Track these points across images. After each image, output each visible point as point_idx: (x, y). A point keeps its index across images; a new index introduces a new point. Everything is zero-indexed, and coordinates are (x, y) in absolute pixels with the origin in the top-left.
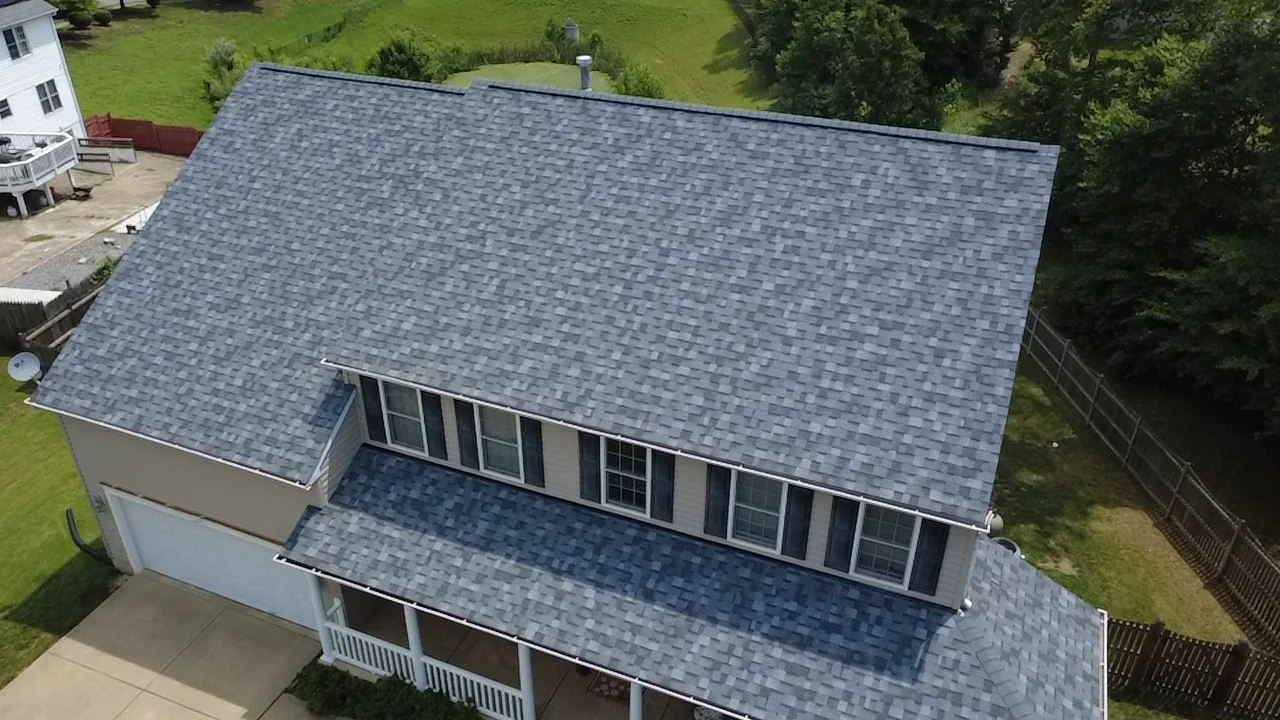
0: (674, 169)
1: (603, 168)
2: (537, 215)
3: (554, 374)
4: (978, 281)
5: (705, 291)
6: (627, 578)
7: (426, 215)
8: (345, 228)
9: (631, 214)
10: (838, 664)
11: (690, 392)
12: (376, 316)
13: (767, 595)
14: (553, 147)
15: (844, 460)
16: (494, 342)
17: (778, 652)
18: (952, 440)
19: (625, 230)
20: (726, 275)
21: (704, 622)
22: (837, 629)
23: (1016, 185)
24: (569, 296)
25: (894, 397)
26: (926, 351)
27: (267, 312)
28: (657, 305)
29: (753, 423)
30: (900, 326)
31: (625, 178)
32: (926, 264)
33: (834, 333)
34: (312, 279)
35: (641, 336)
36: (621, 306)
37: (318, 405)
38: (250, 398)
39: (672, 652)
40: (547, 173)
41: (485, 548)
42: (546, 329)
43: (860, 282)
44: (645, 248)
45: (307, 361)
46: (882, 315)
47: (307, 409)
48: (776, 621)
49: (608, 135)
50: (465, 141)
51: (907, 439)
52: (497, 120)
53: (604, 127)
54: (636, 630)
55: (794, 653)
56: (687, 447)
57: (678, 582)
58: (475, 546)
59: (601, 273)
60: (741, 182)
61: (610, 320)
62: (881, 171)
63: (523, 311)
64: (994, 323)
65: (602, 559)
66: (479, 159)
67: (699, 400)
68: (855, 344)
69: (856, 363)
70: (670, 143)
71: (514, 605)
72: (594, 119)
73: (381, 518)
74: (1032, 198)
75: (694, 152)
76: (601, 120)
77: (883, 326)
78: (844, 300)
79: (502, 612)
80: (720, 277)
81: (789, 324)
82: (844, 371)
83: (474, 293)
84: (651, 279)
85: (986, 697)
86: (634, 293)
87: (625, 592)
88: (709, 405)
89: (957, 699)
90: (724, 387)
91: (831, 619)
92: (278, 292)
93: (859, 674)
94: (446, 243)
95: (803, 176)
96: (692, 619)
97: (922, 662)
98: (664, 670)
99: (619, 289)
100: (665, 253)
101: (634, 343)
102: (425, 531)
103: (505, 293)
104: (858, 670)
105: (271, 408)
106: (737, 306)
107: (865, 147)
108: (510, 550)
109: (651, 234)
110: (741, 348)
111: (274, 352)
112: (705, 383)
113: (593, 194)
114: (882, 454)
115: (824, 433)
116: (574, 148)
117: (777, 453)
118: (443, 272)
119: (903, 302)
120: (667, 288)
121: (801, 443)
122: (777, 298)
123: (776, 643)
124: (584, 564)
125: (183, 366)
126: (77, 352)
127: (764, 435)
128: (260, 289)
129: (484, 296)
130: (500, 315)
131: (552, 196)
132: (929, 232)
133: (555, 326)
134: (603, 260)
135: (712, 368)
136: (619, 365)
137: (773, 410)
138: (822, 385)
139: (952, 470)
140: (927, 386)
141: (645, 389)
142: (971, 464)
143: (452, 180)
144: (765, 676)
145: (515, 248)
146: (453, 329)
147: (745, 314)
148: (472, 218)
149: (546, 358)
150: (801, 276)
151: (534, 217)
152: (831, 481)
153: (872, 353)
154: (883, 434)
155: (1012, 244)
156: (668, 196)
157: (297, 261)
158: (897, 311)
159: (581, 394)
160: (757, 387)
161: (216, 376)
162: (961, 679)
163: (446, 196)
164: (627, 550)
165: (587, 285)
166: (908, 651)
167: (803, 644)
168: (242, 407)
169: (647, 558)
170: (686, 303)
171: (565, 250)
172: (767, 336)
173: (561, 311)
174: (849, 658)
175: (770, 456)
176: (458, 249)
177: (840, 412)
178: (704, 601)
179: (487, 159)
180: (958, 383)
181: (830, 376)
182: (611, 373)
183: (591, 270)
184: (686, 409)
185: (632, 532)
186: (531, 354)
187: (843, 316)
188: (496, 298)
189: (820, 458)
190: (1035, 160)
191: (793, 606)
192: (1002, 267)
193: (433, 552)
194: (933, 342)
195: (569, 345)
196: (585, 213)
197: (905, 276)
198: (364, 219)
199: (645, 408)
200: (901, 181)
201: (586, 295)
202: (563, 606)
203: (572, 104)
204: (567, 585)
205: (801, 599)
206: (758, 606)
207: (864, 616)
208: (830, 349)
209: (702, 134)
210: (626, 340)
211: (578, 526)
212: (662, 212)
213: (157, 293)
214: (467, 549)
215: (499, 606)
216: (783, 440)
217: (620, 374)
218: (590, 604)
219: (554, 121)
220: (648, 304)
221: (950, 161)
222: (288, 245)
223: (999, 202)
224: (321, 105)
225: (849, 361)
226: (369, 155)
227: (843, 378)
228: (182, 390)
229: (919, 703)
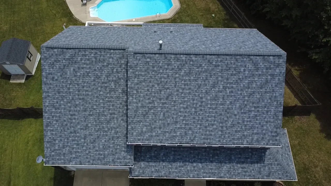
0: (196, 73)
1: (177, 76)
2: (165, 93)
3: (186, 134)
4: (273, 93)
5: (214, 107)
6: (206, 160)
7: (135, 98)
8: (107, 99)
9: (190, 89)
10: (250, 164)
11: (218, 132)
12: (135, 129)
13: (234, 155)
14: (161, 71)
15: (253, 139)
16: (168, 129)
17: (239, 165)
18: (273, 130)
19: (189, 93)
20: (218, 101)
21: (224, 164)
22: (249, 158)
23: (278, 65)
24: (182, 114)
25: (260, 123)
26: (265, 112)
27: (98, 127)
28: (204, 112)
29: (233, 135)
30: (258, 107)
31: (184, 78)
32: (261, 90)
33: (245, 111)
34: (105, 116)
35: (203, 121)
36: (195, 114)
37: (126, 148)
38: (107, 150)
39: (220, 171)
40: (163, 80)
41: (174, 162)
42: (180, 123)
43: (248, 98)
44: (196, 98)
45: (116, 138)
46: (254, 105)
47: (123, 149)
48: (237, 160)
49: (175, 65)
50: (135, 73)
51: (264, 132)
52: (141, 64)
53: (173, 63)
54: (211, 169)
55: (242, 165)
56: (220, 143)
57: (216, 157)
58: (172, 162)
59: (188, 106)
60: (214, 74)
61: (194, 118)
62: (247, 66)
63: (172, 120)
64: (277, 102)
65: (200, 157)
66: (142, 78)
67: (220, 133)
68: (250, 113)
69: (251, 117)
70: (193, 65)
71: (186, 172)
72: (169, 60)
73: (148, 162)
74: (282, 69)
75: (200, 67)
76: (172, 60)
77: (255, 107)
78: (245, 103)
79: (184, 174)
80: (216, 102)
81: (235, 111)
82: (249, 120)
83: (158, 118)
84: (200, 106)
85: (276, 163)
86: (197, 110)
87: (207, 163)
88: (222, 133)
89: (271, 164)
90: (225, 129)
91: (247, 156)
92: (98, 121)
93: (254, 165)
94: (144, 105)
95: (229, 70)
96: (221, 164)
97: (264, 160)
98: (219, 175)
99: (193, 110)
100: (202, 98)
101: (201, 122)
102: (159, 162)
103: (166, 116)
104: (254, 164)
105: (114, 151)
106: (222, 109)
107: (242, 59)
108: (180, 161)
109: (196, 94)
110: (226, 119)
111: (107, 137)
112: (220, 129)
113: (178, 84)
114: (260, 136)
115: (248, 134)
116: (167, 70)
117: (239, 141)
118: (147, 114)
119: (258, 101)
120: (205, 107)
121: (243, 137)
122: (231, 105)
123: (238, 164)
124: (196, 159)
125: (83, 146)
126: (49, 149)
127: (235, 137)
128: (92, 121)
129: (161, 118)
130: (167, 122)
131: (167, 87)
132: (261, 82)
133: (182, 122)
134: (187, 103)
135: (221, 125)
136: (200, 129)
137: (236, 131)
138: (245, 124)
139: (273, 136)
140: (266, 120)
141: (208, 133)
142: (276, 134)
143: (137, 86)
144: (238, 171)
145: (163, 104)
146: (156, 128)
147: (224, 111)
148: (148, 97)
149: (182, 130)
150: (235, 98)
151: (164, 94)
152: (251, 144)
153: (254, 114)
154: (259, 132)
155: (279, 82)
156: (198, 82)
157: (98, 111)
158: (257, 103)
159: (194, 137)
160: (232, 127)
161: (94, 147)
162: (272, 161)
163: (137, 92)
164: (204, 154)
165: (185, 110)
166: (261, 158)
167: (243, 163)
168: (106, 153)
169: (208, 154)
170: (211, 110)
171: (176, 102)
172: (231, 115)
173: (182, 118)
174: (252, 163)
175: (238, 141)
176: (148, 107)
177: (250, 129)
178: (222, 160)
179: (144, 78)
180: (272, 118)
181: (246, 121)
182: (199, 131)
183: (185, 106)
184: (218, 135)
185: (203, 150)
186: (178, 130)
187: (246, 107)
188: (164, 118)
189: (248, 140)
190: (281, 58)
191: (239, 156)
192: (277, 88)
193: (163, 166)
194: (266, 109)
195: (187, 126)
196: (178, 91)
197: (257, 94)
198: (111, 95)
199: (209, 137)
200: (252, 68)
201: (186, 113)
202: (196, 169)
203: (161, 56)
204: (195, 164)
205: (241, 154)
206: (233, 158)
207: (253, 154)
208: (245, 115)
209: (200, 61)
210: (199, 122)
211: (192, 151)
212: (197, 87)
213: (62, 128)
214: (171, 163)
215: (183, 173)
216: (240, 138)
217: (201, 131)
218: (201, 167)
219: (158, 62)
220: (202, 112)
221: (263, 61)
222: (92, 107)
223: (275, 71)
224: (75, 59)
225: (249, 117)
226: (102, 75)
227: (249, 121)
228: (87, 152)
229: (265, 167)
